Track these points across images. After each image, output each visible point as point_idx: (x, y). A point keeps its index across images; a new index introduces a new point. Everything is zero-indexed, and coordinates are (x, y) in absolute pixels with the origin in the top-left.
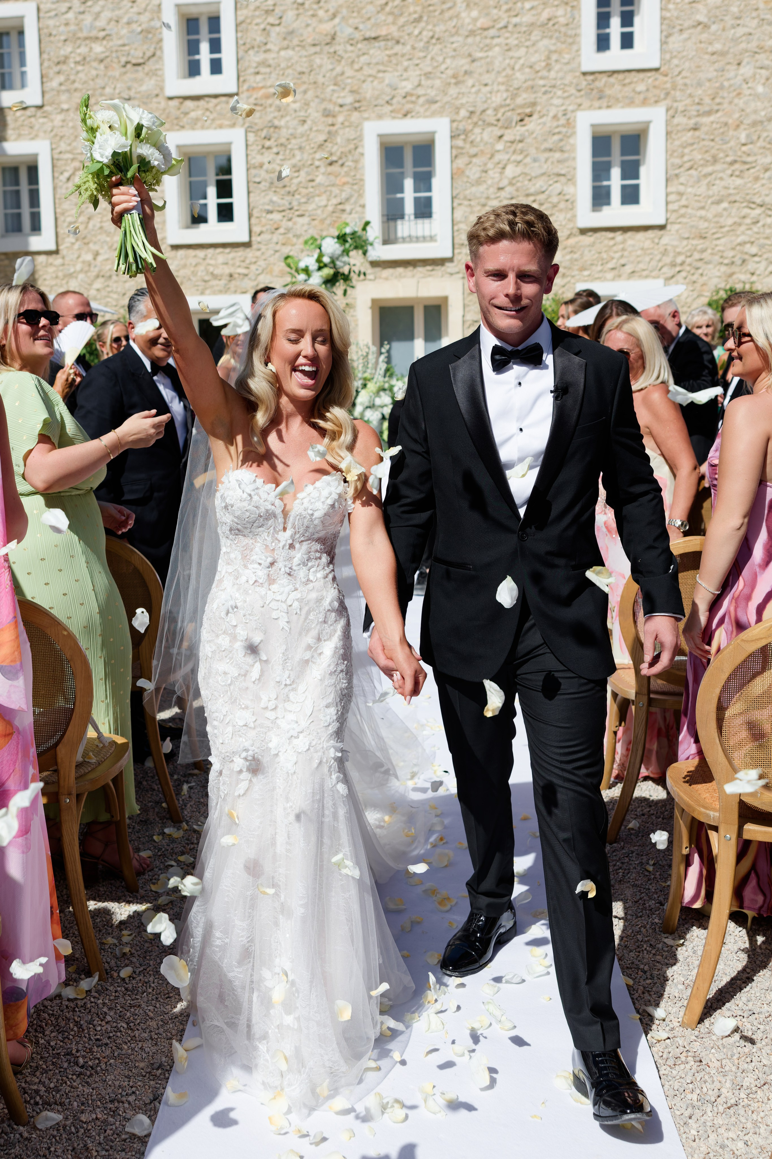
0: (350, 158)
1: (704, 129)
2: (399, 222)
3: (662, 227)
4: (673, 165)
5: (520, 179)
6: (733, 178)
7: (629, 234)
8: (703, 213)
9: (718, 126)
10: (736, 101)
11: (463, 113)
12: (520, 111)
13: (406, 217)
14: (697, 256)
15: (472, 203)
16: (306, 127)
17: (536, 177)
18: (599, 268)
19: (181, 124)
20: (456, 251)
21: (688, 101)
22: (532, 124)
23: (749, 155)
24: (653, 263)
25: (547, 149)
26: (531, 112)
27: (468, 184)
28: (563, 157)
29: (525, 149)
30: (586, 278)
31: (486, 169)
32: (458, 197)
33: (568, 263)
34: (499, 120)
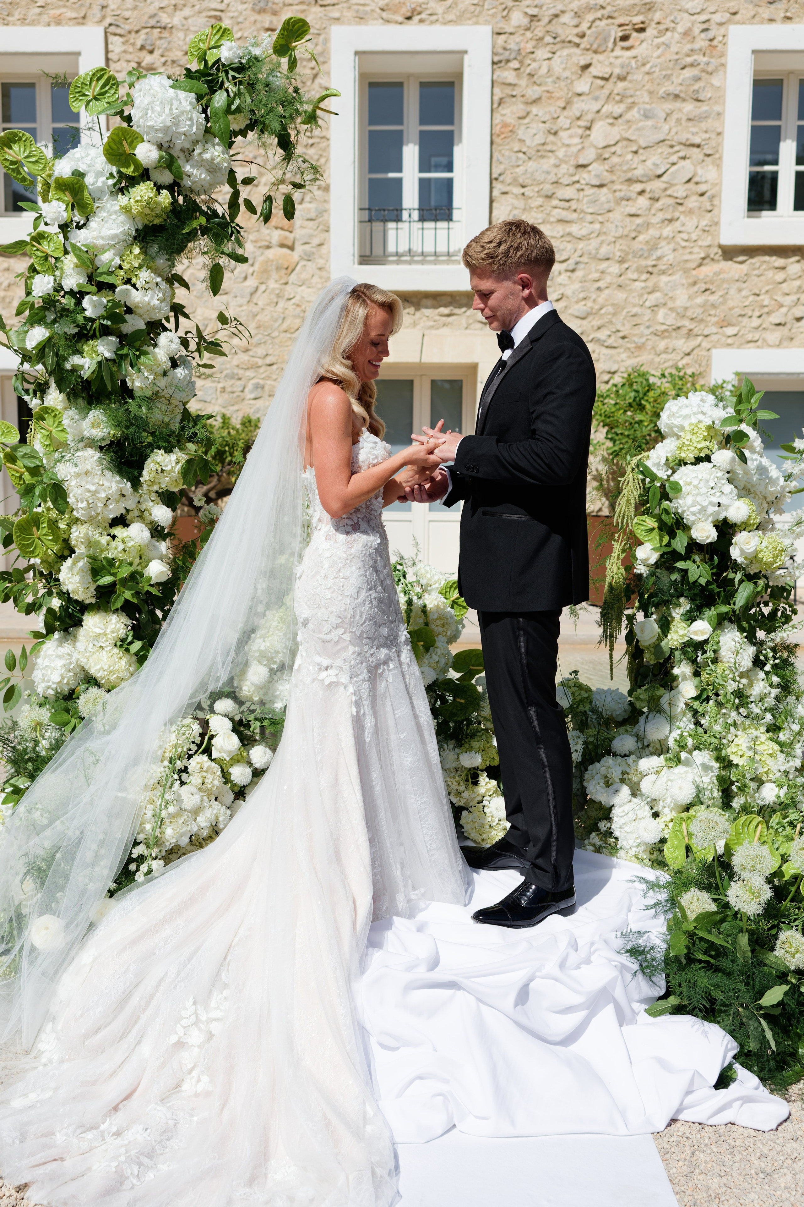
2: (391, 225)
5: (618, 149)
11: (517, 18)
12: (621, 20)
13: (405, 214)
15: (527, 191)
17: (644, 148)
18: (756, 322)
22: (644, 47)
25: (669, 95)
26: (643, 23)
27: (521, 155)
28: (697, 112)
29: (628, 93)
30: (730, 341)
31: (555, 128)
32: (501, 178)
33: (699, 311)
34: (582, 36)
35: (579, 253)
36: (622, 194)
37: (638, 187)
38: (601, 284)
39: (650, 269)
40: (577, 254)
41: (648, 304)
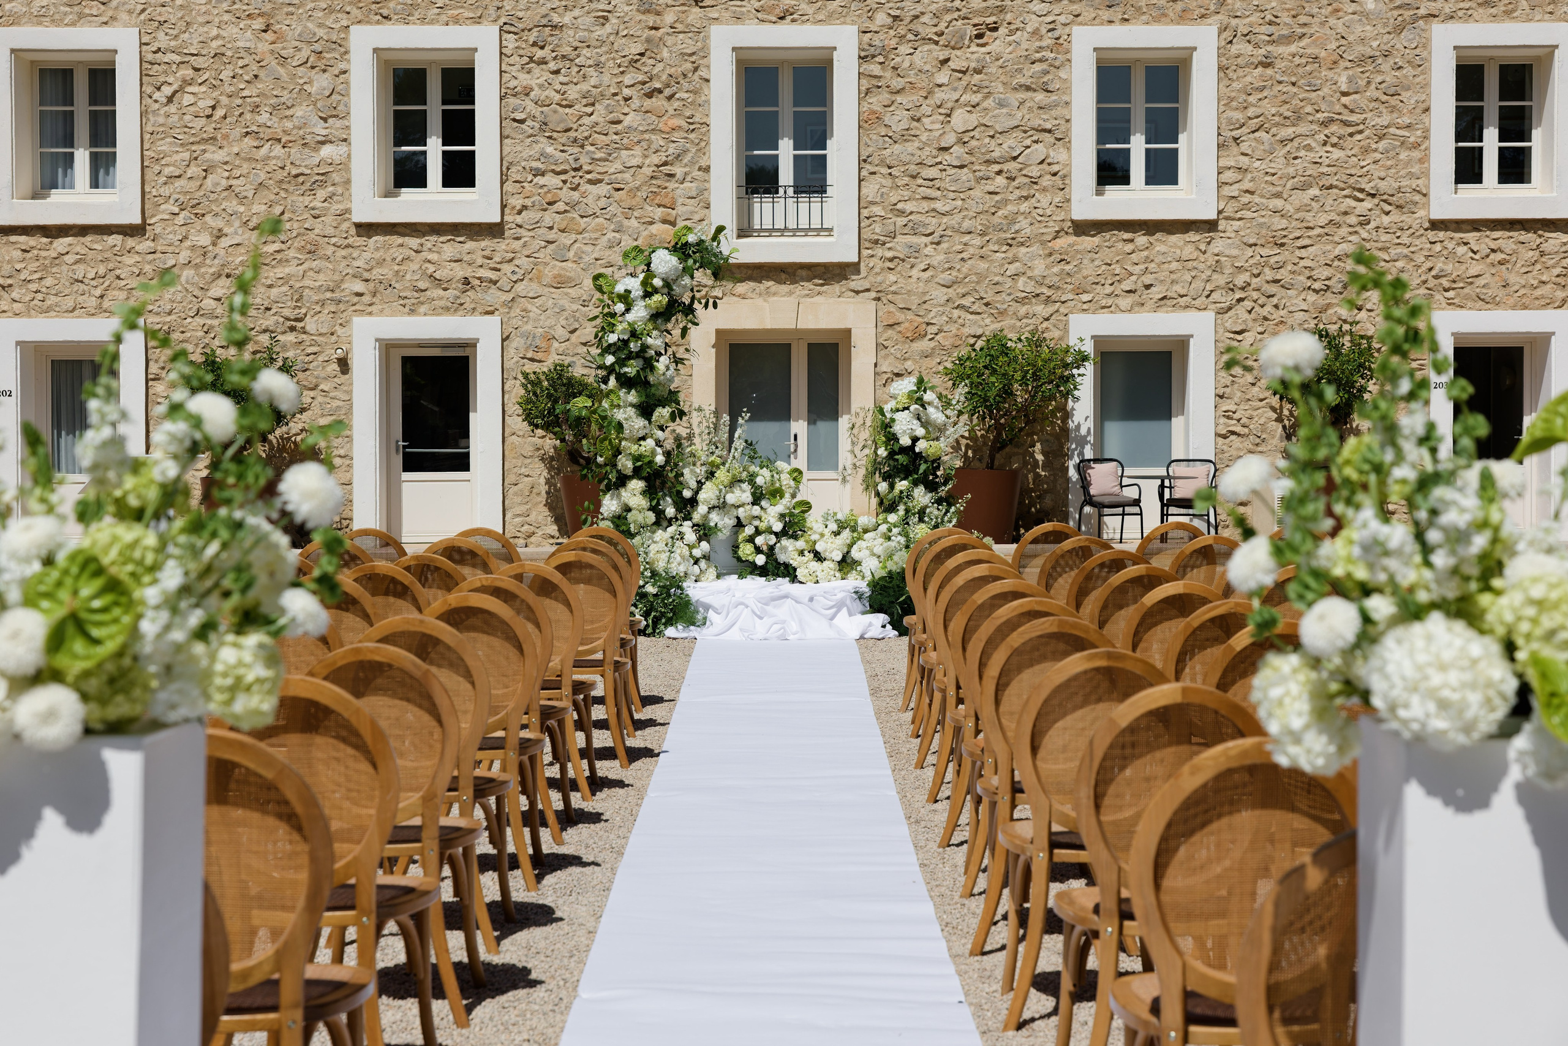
0: (686, 85)
1: (1280, 65)
2: (767, 199)
3: (1210, 226)
4: (1230, 121)
5: (975, 133)
6: (1329, 148)
7: (1158, 235)
8: (1278, 203)
9: (1304, 61)
10: (1332, 21)
11: (881, 18)
12: (976, 21)
13: (781, 191)
14: (1269, 274)
15: (894, 171)
16: (608, 28)
17: (1001, 133)
18: (1108, 289)
19: (385, 12)
20: (865, 253)
21: (1255, 18)
22: (997, 44)
23: (1352, 111)
24: (1198, 284)
25: (1021, 86)
26: (995, 23)
27: (887, 139)
28: (1047, 101)
29: (986, 83)
30: (1085, 306)
31: (918, 115)
32: (869, 160)
33: (1056, 279)
34: (942, 34)
35: (943, 227)
36: (981, 174)
37: (997, 167)
38: (964, 255)
39: (1010, 241)
40: (941, 228)
41: (1008, 273)
